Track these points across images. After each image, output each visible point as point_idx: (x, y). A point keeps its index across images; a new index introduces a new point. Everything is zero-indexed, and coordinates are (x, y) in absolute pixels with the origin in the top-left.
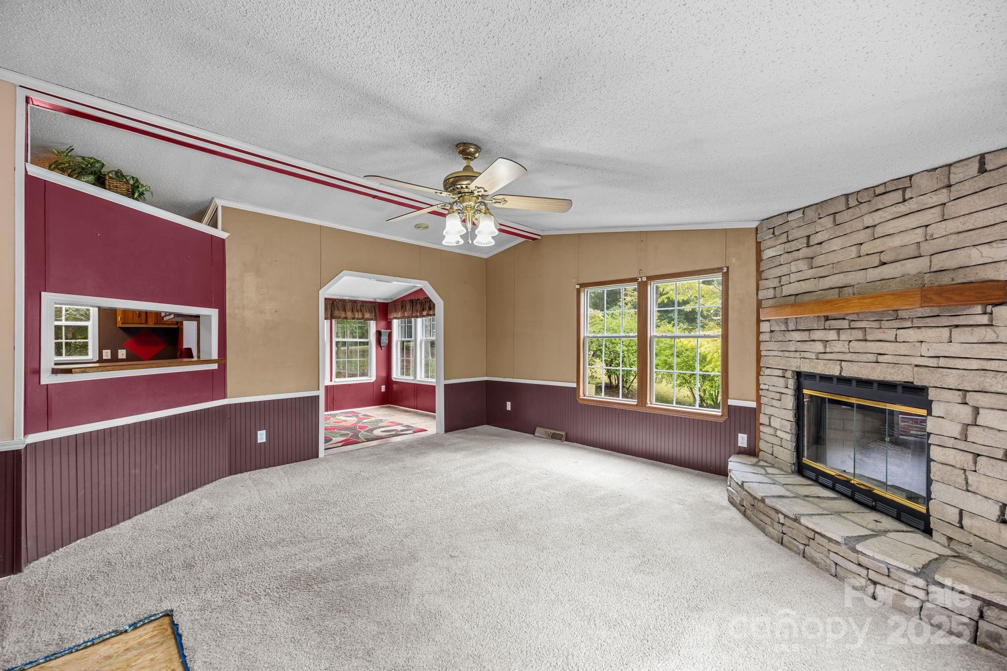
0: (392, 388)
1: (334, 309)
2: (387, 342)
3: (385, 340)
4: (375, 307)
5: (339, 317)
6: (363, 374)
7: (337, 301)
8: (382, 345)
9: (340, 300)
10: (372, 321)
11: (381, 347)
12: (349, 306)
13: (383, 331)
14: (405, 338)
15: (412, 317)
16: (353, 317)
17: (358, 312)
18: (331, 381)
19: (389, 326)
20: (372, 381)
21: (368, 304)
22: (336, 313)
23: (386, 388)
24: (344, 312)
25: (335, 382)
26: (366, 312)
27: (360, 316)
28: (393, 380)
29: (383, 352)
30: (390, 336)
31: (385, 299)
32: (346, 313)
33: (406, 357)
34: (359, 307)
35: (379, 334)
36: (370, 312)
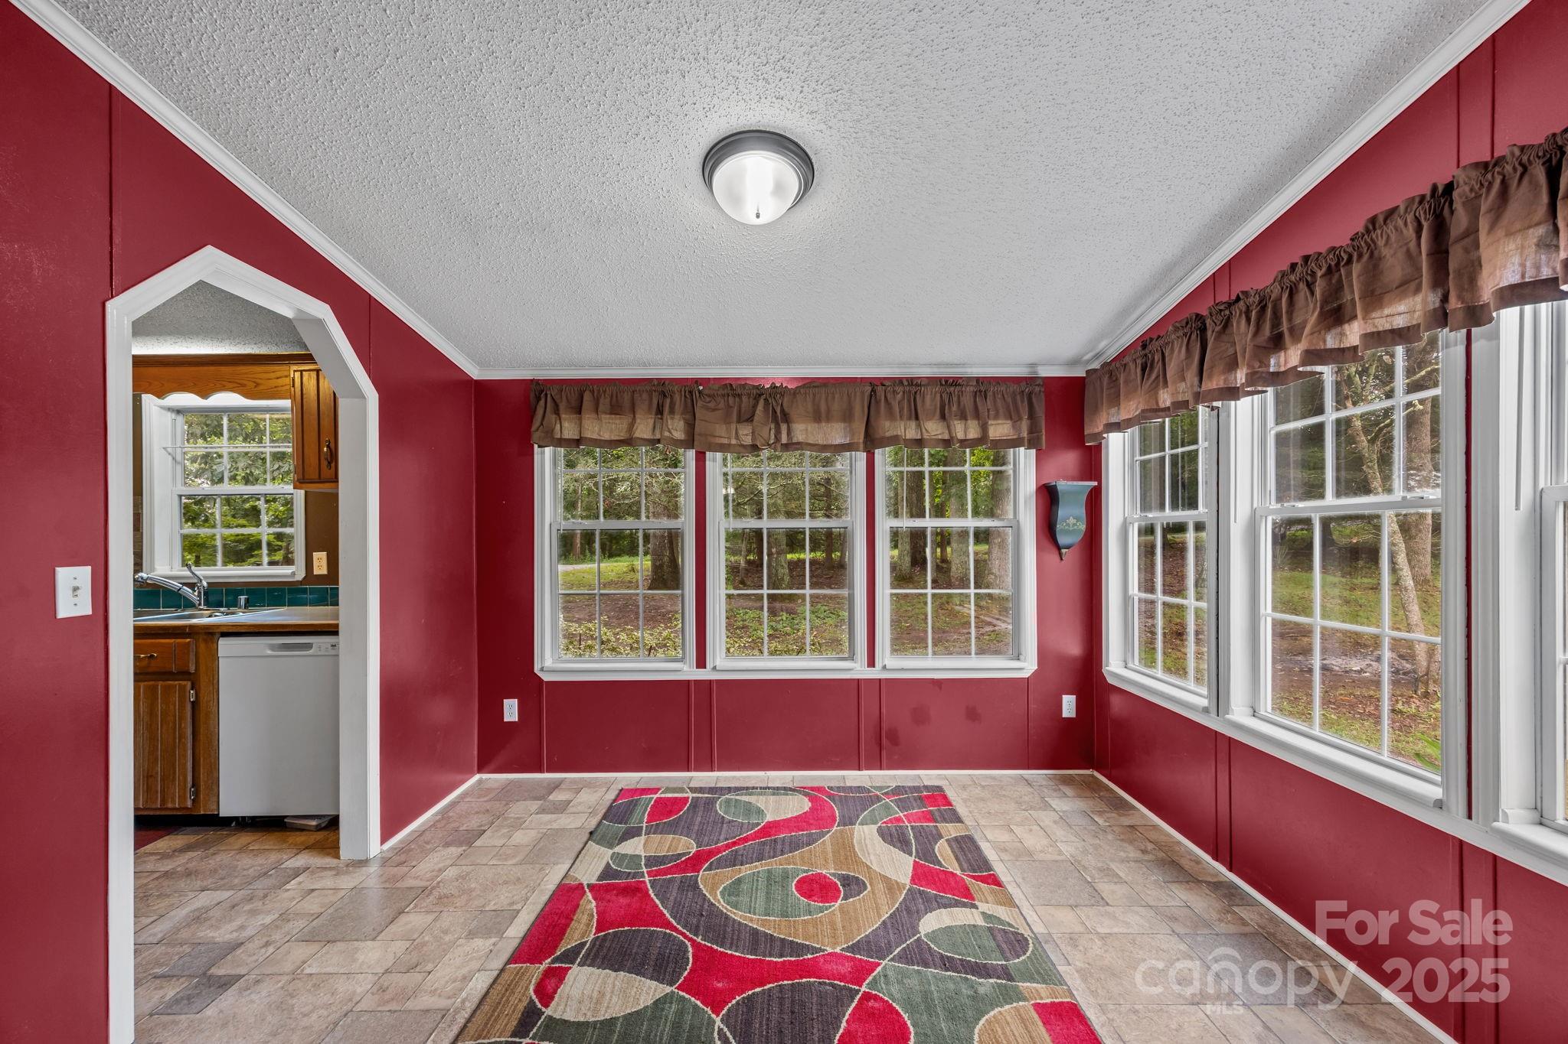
0: (1104, 705)
1: (878, 412)
2: (1083, 527)
3: (1072, 521)
4: (1030, 394)
5: (893, 440)
6: (993, 643)
7: (887, 383)
8: (1062, 540)
9: (899, 381)
10: (1022, 449)
11: (1059, 548)
12: (930, 400)
13: (1062, 485)
14: (1162, 507)
15: (1198, 397)
16: (947, 437)
17: (963, 417)
18: (871, 663)
19: (1092, 466)
20: (1026, 674)
21: (1003, 388)
22: (888, 427)
23: (1080, 706)
24: (913, 424)
25: (884, 667)
26: (996, 417)
27: (973, 433)
28: (1110, 680)
29: (1070, 563)
30: (1094, 503)
31: (1074, 362)
32: (919, 426)
33: (1168, 590)
34: (967, 401)
35: (1048, 497)
36: (1012, 416)
